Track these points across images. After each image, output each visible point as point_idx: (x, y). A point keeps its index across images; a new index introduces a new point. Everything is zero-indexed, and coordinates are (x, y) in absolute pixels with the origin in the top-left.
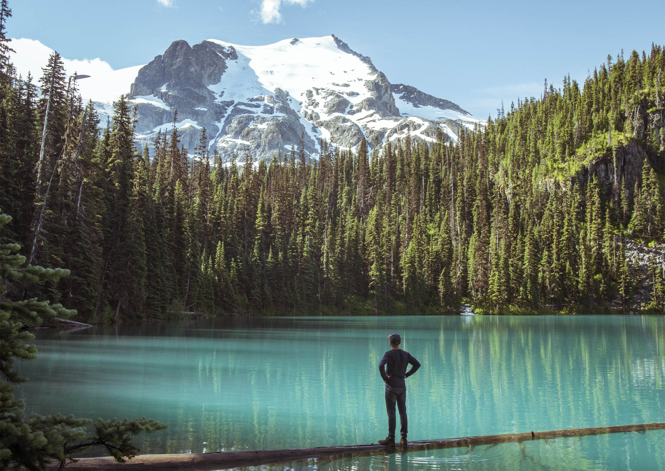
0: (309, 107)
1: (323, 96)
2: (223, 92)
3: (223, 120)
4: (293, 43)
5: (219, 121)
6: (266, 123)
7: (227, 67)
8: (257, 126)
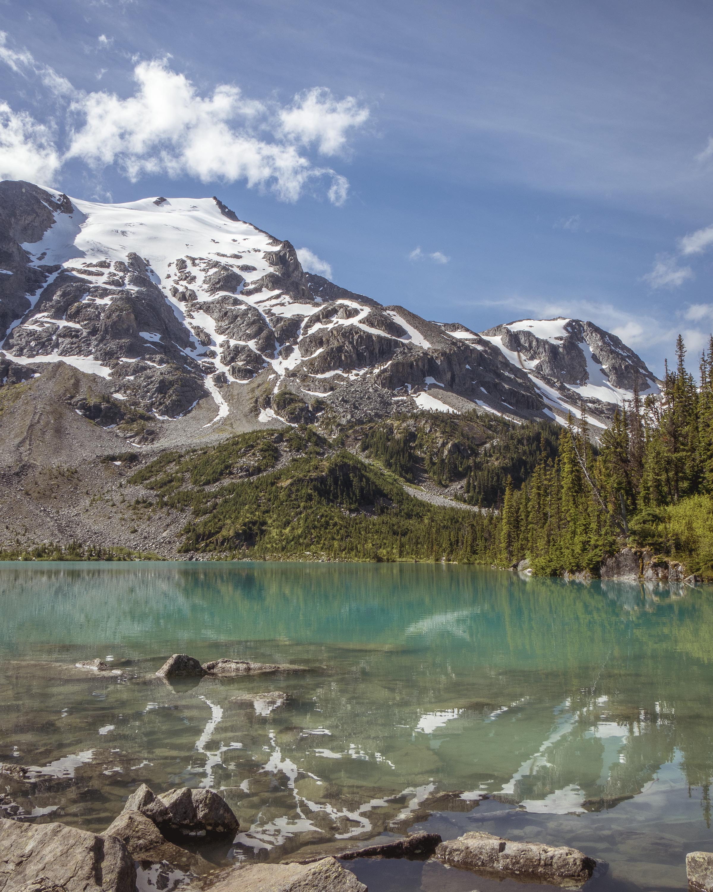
0: (181, 282)
1: (202, 268)
2: (44, 254)
3: (39, 292)
4: (157, 203)
5: (33, 293)
6: (110, 297)
7: (55, 222)
8: (94, 300)
